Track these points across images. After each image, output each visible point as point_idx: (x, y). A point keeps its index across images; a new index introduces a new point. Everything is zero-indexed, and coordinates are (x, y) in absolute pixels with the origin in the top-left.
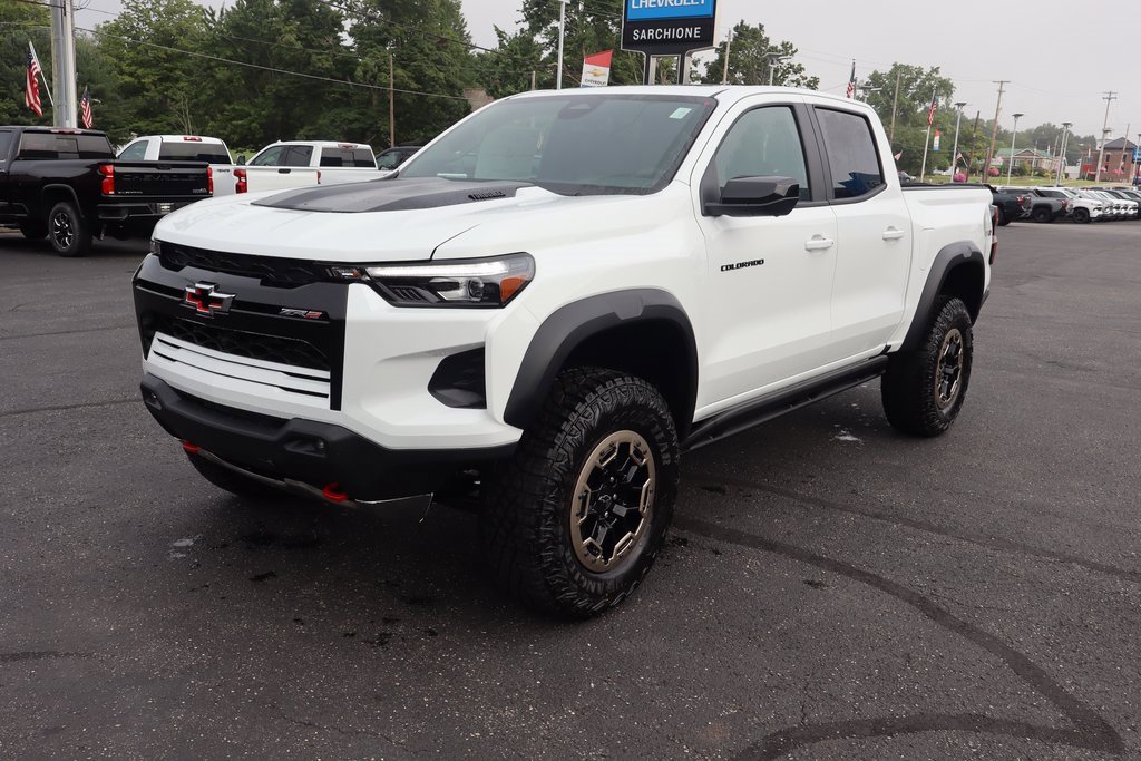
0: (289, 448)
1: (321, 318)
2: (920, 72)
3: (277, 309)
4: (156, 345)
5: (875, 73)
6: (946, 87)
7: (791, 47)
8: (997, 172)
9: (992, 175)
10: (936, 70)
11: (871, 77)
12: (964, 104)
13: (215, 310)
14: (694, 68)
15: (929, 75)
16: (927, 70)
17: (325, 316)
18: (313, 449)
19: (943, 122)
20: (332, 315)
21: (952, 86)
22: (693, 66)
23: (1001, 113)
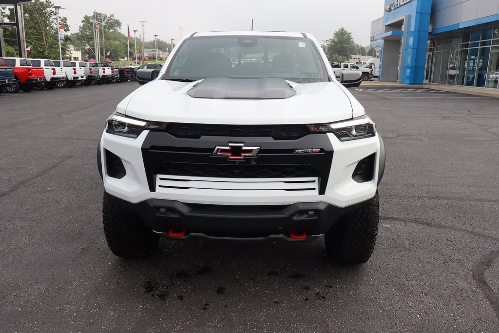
0: (295, 218)
1: (320, 152)
2: (106, 16)
3: (292, 151)
4: (159, 182)
5: (86, 16)
6: (118, 23)
7: (51, 2)
8: (147, 59)
9: (145, 60)
10: (112, 16)
11: (84, 18)
12: (136, 31)
13: (245, 156)
14: (3, 11)
15: (110, 19)
16: (108, 16)
17: (322, 150)
18: (307, 216)
19: (119, 37)
20: (326, 149)
21: (120, 23)
22: (3, 10)
23: (144, 34)
